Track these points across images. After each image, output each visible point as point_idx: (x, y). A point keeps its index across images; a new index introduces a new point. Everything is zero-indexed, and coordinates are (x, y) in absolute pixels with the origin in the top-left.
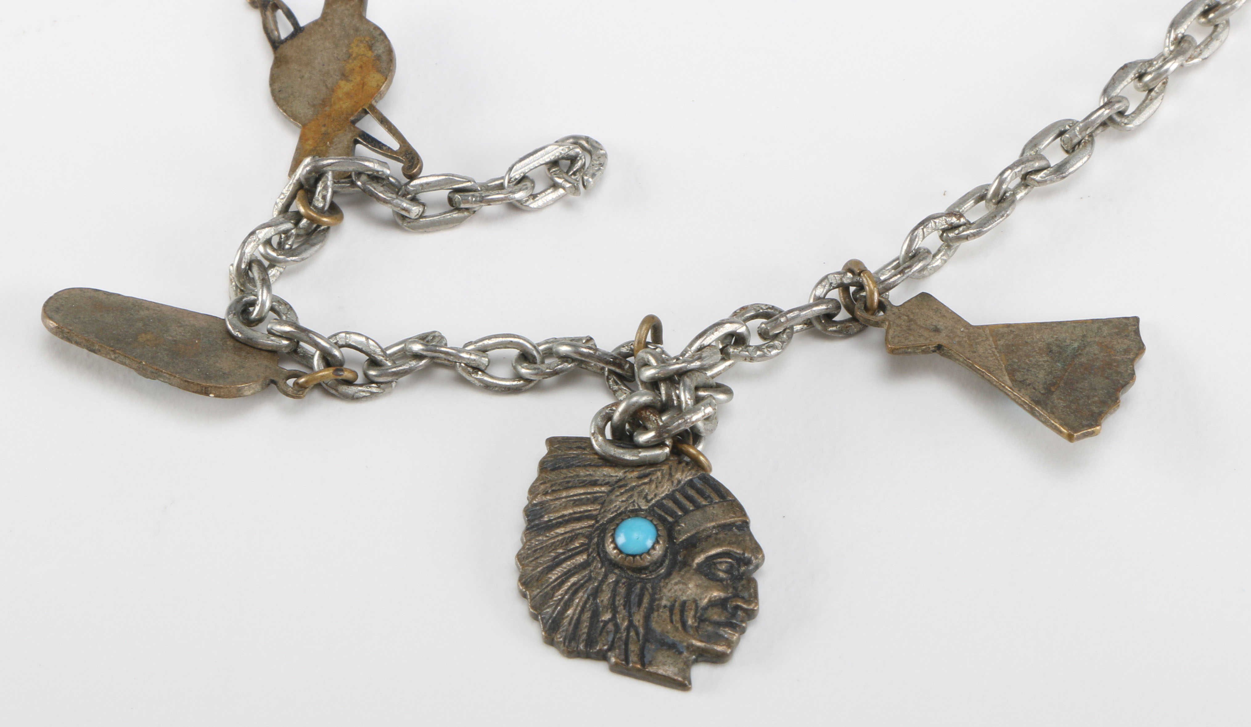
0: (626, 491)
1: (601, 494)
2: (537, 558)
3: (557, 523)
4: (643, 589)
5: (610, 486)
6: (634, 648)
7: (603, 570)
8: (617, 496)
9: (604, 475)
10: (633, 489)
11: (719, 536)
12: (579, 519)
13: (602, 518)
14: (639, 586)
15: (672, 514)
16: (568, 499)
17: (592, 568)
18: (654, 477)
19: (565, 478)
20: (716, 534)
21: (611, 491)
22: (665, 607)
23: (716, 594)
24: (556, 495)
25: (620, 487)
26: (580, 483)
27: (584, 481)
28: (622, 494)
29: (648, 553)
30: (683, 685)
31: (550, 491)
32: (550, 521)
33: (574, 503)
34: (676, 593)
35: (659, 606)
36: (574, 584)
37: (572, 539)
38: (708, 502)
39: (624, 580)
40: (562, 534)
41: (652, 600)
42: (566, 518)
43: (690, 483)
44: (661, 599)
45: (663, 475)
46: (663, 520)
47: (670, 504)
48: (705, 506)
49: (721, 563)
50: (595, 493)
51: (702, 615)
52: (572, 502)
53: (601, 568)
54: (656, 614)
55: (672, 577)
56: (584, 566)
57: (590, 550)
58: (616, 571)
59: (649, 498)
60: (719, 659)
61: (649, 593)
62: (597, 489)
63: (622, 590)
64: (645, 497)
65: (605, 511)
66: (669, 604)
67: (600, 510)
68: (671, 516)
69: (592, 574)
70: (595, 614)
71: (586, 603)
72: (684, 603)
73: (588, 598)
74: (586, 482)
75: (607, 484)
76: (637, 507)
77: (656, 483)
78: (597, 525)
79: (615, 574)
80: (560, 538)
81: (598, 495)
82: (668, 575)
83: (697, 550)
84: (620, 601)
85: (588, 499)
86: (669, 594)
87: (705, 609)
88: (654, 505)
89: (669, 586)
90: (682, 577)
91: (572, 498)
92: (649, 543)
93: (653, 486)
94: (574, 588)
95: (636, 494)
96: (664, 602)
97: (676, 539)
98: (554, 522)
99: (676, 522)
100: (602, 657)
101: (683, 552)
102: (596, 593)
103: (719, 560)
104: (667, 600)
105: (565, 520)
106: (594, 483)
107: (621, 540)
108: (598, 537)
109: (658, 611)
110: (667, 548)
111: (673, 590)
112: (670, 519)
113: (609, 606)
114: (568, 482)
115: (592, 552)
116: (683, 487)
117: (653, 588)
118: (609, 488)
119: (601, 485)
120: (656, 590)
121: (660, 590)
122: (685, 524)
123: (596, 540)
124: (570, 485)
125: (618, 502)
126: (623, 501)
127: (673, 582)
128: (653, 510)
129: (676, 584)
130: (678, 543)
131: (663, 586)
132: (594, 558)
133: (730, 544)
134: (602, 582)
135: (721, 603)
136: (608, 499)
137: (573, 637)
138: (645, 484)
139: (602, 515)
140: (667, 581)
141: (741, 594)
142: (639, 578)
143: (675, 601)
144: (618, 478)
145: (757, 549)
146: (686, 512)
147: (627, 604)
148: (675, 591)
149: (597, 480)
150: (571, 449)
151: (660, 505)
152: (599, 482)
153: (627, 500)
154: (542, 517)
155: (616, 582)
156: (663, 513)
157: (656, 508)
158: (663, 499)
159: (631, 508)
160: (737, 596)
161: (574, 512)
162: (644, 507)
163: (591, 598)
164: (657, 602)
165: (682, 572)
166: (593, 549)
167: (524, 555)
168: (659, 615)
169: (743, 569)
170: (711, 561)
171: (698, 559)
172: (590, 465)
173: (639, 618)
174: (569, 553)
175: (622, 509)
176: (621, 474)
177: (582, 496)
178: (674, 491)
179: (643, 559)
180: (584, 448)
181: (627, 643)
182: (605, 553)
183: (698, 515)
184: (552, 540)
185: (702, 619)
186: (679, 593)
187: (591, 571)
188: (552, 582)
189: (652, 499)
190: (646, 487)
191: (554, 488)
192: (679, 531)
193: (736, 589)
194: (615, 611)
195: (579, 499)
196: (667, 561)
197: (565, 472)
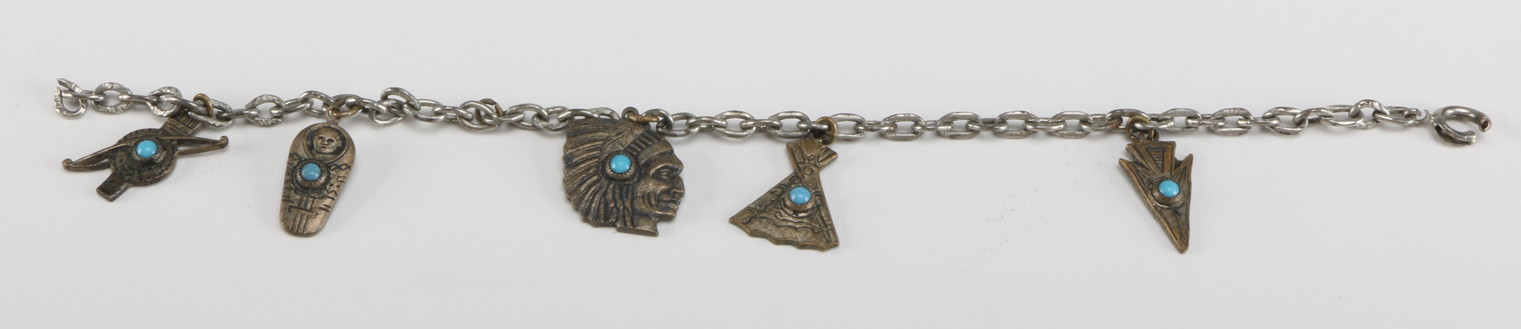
0: (612, 142)
2: (573, 181)
3: (580, 162)
4: (628, 190)
6: (627, 219)
7: (607, 182)
8: (608, 145)
9: (600, 136)
10: (614, 141)
11: (660, 159)
12: (591, 159)
13: (602, 157)
14: (625, 188)
15: (636, 151)
17: (601, 182)
18: (624, 134)
19: (581, 139)
20: (659, 158)
21: (604, 144)
22: (640, 197)
23: (663, 187)
24: (578, 149)
25: (609, 141)
26: (589, 142)
27: (590, 140)
28: (610, 144)
29: (628, 171)
30: (654, 233)
31: (573, 149)
32: (577, 161)
33: (587, 152)
35: (637, 197)
36: (593, 191)
37: (589, 169)
38: (652, 143)
39: (617, 186)
40: (583, 167)
41: (633, 194)
42: (585, 159)
43: (642, 135)
44: (637, 193)
45: (628, 133)
46: (632, 154)
47: (634, 146)
48: (651, 145)
49: (663, 172)
51: (658, 199)
53: (606, 181)
54: (636, 201)
55: (641, 182)
56: (597, 181)
57: (599, 173)
58: (613, 182)
59: (623, 144)
60: (669, 219)
61: (631, 191)
62: (597, 143)
63: (617, 191)
64: (621, 144)
65: (603, 154)
66: (641, 195)
67: (600, 153)
68: (635, 152)
70: (606, 205)
71: (601, 200)
72: (649, 194)
73: (601, 197)
74: (592, 141)
75: (602, 140)
76: (618, 150)
77: (626, 137)
78: (601, 161)
79: (613, 184)
80: (583, 169)
81: (598, 146)
82: (639, 181)
83: (651, 167)
84: (617, 197)
85: (593, 149)
86: (641, 190)
87: (659, 195)
88: (626, 148)
89: (640, 186)
90: (646, 181)
91: (585, 149)
92: (627, 167)
93: (624, 138)
94: (594, 193)
95: (617, 144)
96: (639, 195)
97: (640, 163)
99: (638, 154)
100: (613, 225)
101: (644, 169)
102: (605, 194)
103: (663, 170)
104: (640, 193)
105: (584, 161)
106: (595, 140)
107: (613, 166)
108: (602, 166)
109: (636, 199)
110: (636, 168)
111: (642, 188)
112: (635, 153)
113: (612, 200)
114: (582, 141)
115: (600, 175)
116: (639, 137)
117: (633, 188)
118: (603, 142)
119: (599, 141)
120: (634, 189)
121: (636, 189)
122: (643, 155)
123: (600, 168)
124: (584, 142)
125: (609, 148)
126: (611, 148)
127: (642, 184)
128: (626, 150)
129: (643, 185)
130: (641, 165)
131: (637, 187)
132: (601, 177)
133: (666, 162)
134: (607, 189)
136: (603, 147)
137: (597, 217)
138: (620, 138)
140: (638, 184)
141: (676, 186)
142: (624, 184)
143: (644, 193)
144: (607, 137)
145: (680, 163)
146: (642, 149)
147: (621, 198)
148: (644, 188)
149: (596, 139)
150: (581, 125)
151: (629, 147)
153: (613, 147)
154: (572, 160)
155: (614, 188)
156: (631, 151)
157: (627, 149)
158: (630, 144)
159: (615, 150)
160: (674, 187)
161: (588, 156)
162: (621, 149)
163: (603, 197)
164: (635, 195)
165: (645, 179)
166: (600, 173)
167: (566, 181)
168: (637, 201)
169: (674, 173)
170: (658, 172)
171: (652, 172)
172: (592, 132)
173: (628, 204)
174: (589, 176)
175: (611, 151)
176: (607, 134)
177: (591, 148)
178: (635, 140)
179: (625, 175)
180: (588, 124)
181: (624, 217)
182: (607, 174)
183: (648, 149)
184: (579, 171)
185: (659, 201)
186: (645, 189)
187: (601, 184)
188: (582, 192)
189: (625, 145)
190: (621, 139)
191: (576, 145)
192: (641, 158)
193: (672, 183)
194: (616, 202)
195: (589, 149)
196: (637, 174)
197: (580, 136)
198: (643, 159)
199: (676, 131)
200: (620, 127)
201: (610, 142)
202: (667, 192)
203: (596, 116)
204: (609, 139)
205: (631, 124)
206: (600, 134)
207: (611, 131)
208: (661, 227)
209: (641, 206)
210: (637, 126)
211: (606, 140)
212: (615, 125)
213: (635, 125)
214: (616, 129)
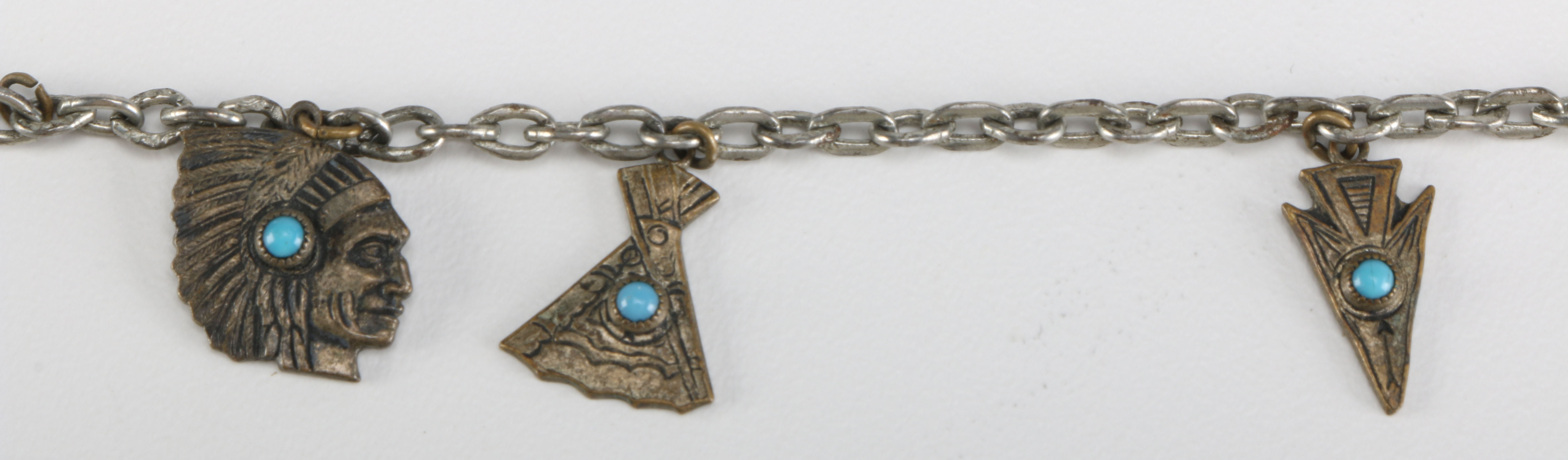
0: (267, 183)
1: (243, 190)
2: (191, 267)
3: (206, 226)
4: (299, 286)
5: (251, 180)
6: (300, 349)
7: (258, 271)
8: (259, 190)
9: (243, 169)
10: (272, 179)
11: (364, 219)
12: (225, 219)
13: (248, 215)
14: (294, 283)
15: (315, 201)
16: (212, 199)
17: (246, 270)
18: (291, 164)
19: (206, 176)
20: (361, 217)
21: (252, 185)
22: (323, 301)
23: (370, 279)
24: (200, 196)
25: (261, 179)
26: (221, 180)
27: (224, 178)
28: (263, 187)
29: (298, 253)
30: (352, 378)
31: (193, 193)
32: (198, 224)
33: (218, 203)
34: (332, 286)
35: (317, 301)
36: (232, 289)
37: (224, 239)
38: (348, 184)
39: (279, 279)
40: (212, 238)
41: (310, 296)
42: (214, 219)
43: (328, 166)
44: (317, 294)
45: (299, 161)
46: (305, 210)
47: (312, 191)
48: (345, 189)
49: (369, 247)
50: (237, 189)
51: (360, 306)
52: (216, 202)
53: (255, 269)
54: (315, 311)
55: (325, 269)
56: (239, 267)
57: (242, 251)
58: (270, 271)
59: (290, 187)
60: (383, 345)
61: (306, 289)
62: (238, 184)
63: (279, 291)
64: (286, 188)
65: (249, 208)
66: (326, 298)
67: (245, 206)
68: (314, 204)
69: (248, 276)
70: (257, 318)
71: (246, 307)
72: (340, 295)
73: (248, 303)
74: (227, 179)
75: (247, 177)
76: (279, 199)
77: (294, 171)
78: (244, 223)
79: (270, 273)
80: (211, 241)
81: (240, 190)
82: (321, 267)
83: (344, 237)
84: (279, 301)
85: (231, 196)
86: (325, 288)
87: (362, 298)
88: (296, 195)
89: (324, 280)
90: (335, 268)
91: (215, 198)
92: (298, 241)
93: (292, 174)
94: (232, 294)
95: (277, 187)
96: (321, 297)
97: (322, 227)
98: (202, 225)
99: (320, 210)
100: (272, 358)
101: (331, 241)
102: (254, 294)
103: (367, 245)
104: (324, 294)
105: (212, 222)
106: (234, 178)
107: (270, 239)
108: (248, 236)
109: (317, 306)
110: (316, 239)
111: (328, 284)
112: (313, 207)
113: (269, 310)
114: (209, 181)
115: (244, 253)
116: (321, 172)
117: (309, 283)
118: (250, 182)
119: (242, 180)
120: (312, 284)
121: (316, 284)
122: (329, 211)
123: (245, 240)
124: (211, 183)
125: (262, 196)
126: (265, 195)
127: (327, 274)
128: (296, 200)
129: (330, 276)
130: (325, 232)
131: (318, 280)
132: (247, 259)
133: (377, 226)
134: (258, 284)
135: (377, 290)
136: (250, 194)
137: (240, 344)
138: (283, 173)
139: (247, 212)
140: (321, 273)
141: (394, 278)
142: (293, 274)
143: (331, 294)
144: (257, 170)
145: (402, 225)
146: (328, 197)
147: (286, 304)
148: (330, 284)
149: (236, 175)
150: (206, 143)
151: (302, 193)
152: (239, 177)
153: (269, 193)
154: (190, 221)
155: (273, 282)
156: (305, 202)
157: (298, 198)
158: (304, 186)
159: (274, 201)
160: (389, 281)
161: (221, 213)
162: (286, 198)
163: (251, 302)
164: (314, 298)
165: (334, 264)
166: (245, 250)
167: (179, 264)
168: (318, 312)
169: (391, 250)
170: (359, 247)
171: (349, 245)
172: (228, 160)
173: (300, 316)
174: (223, 257)
175: (266, 203)
176: (259, 166)
177: (225, 194)
178: (313, 177)
179: (293, 260)
180: (219, 142)
181: (292, 345)
182: (255, 252)
183: (340, 199)
184: (203, 246)
185: (360, 310)
186: (334, 286)
187: (246, 274)
188: (211, 291)
189: (293, 189)
190: (285, 177)
191: (197, 188)
192: (324, 219)
193: (387, 273)
194: (275, 313)
195: (224, 198)
196: (318, 254)
197: (204, 169)
198: (331, 214)
199: (396, 149)
200: (283, 150)
201: (263, 182)
202: (375, 290)
203: (236, 119)
204: (261, 175)
205: (305, 142)
206: (244, 163)
207: (266, 157)
208: (367, 360)
209: (326, 317)
210: (318, 147)
211: (257, 177)
212: (273, 143)
213: (314, 145)
214: (275, 154)
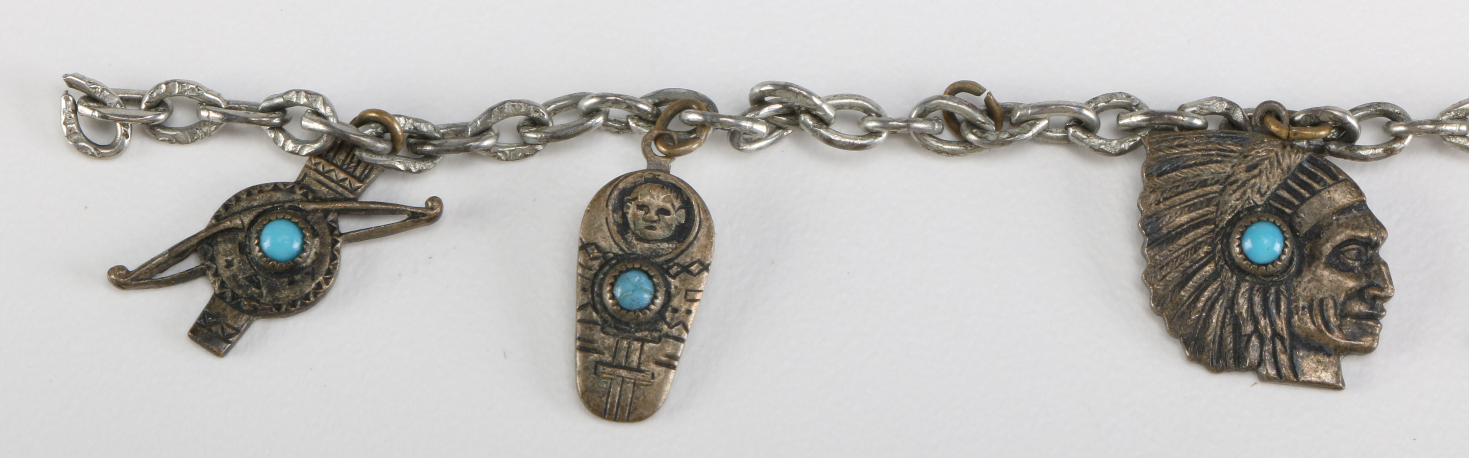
0: (1239, 188)
1: (1214, 195)
2: (1165, 276)
3: (1177, 234)
4: (1278, 293)
5: (1221, 185)
6: (1283, 358)
7: (1235, 278)
8: (1231, 195)
9: (1212, 173)
10: (1244, 184)
11: (1340, 222)
12: (1198, 226)
13: (1221, 221)
14: (1273, 290)
15: (1290, 204)
16: (1182, 206)
17: (1222, 278)
18: (1262, 167)
19: (1174, 182)
20: (1337, 220)
21: (1223, 190)
22: (1303, 308)
23: (1351, 284)
24: (1169, 203)
25: (1232, 184)
26: (1190, 186)
27: (1194, 183)
28: (1234, 192)
29: (1279, 258)
30: (1337, 386)
31: (1161, 200)
32: (1169, 232)
33: (1189, 210)
34: (1312, 292)
35: (1297, 308)
36: (1209, 299)
37: (1196, 248)
38: (1322, 186)
39: (1257, 287)
40: (1184, 246)
41: (1289, 303)
42: (1185, 227)
43: (1300, 168)
44: (1297, 300)
45: (1271, 164)
46: (1280, 214)
47: (1285, 194)
48: (1320, 191)
49: (1348, 250)
50: (1208, 194)
51: (1341, 311)
52: (1187, 209)
53: (1232, 277)
54: (1296, 317)
55: (1303, 275)
56: (1215, 275)
57: (1217, 259)
58: (1248, 278)
59: (1263, 191)
60: (1366, 351)
61: (1284, 296)
62: (1208, 189)
63: (1257, 299)
64: (1259, 192)
65: (1222, 214)
66: (1306, 304)
67: (1217, 212)
68: (1289, 207)
69: (1224, 285)
70: (1237, 328)
71: (1224, 317)
72: (1322, 301)
73: (1226, 312)
74: (1196, 184)
75: (1216, 183)
76: (1252, 204)
77: (1266, 174)
78: (1217, 230)
79: (1247, 281)
80: (1184, 250)
81: (1210, 196)
82: (1299, 272)
83: (1322, 241)
84: (1258, 309)
85: (1202, 202)
86: (1305, 294)
87: (1344, 303)
88: (1269, 199)
89: (1303, 285)
90: (1314, 273)
91: (1185, 204)
92: (1278, 246)
93: (1264, 177)
94: (1209, 303)
95: (1249, 191)
96: (1301, 303)
97: (1300, 231)
98: (1173, 233)
99: (1295, 213)
100: (1253, 368)
101: (1308, 245)
102: (1232, 303)
103: (1346, 248)
104: (1303, 301)
105: (1183, 230)
106: (1204, 184)
107: (1247, 245)
108: (1221, 243)
109: (1297, 314)
110: (1294, 245)
111: (1307, 289)
112: (1288, 210)
113: (1249, 318)
114: (1178, 187)
115: (1219, 261)
116: (1293, 174)
117: (1287, 290)
118: (1221, 187)
119: (1212, 185)
120: (1291, 291)
121: (1295, 291)
122: (1304, 215)
123: (1220, 247)
124: (1180, 189)
125: (1233, 201)
126: (1237, 200)
127: (1306, 279)
128: (1270, 204)
129: (1309, 282)
130: (1301, 236)
131: (1297, 286)
132: (1222, 267)
133: (1354, 228)
134: (1236, 292)
135: (1359, 294)
136: (1221, 200)
137: (1219, 355)
138: (1255, 177)
139: (1220, 218)
140: (1299, 279)
141: (1376, 282)
142: (1273, 281)
143: (1312, 301)
144: (1227, 174)
145: (1379, 226)
146: (1303, 200)
147: (1266, 312)
148: (1310, 290)
149: (1206, 180)
150: (1171, 148)
151: (1275, 196)
152: (1209, 182)
153: (1241, 197)
154: (1161, 229)
155: (1251, 290)
156: (1280, 206)
157: (1271, 202)
158: (1277, 189)
159: (1247, 206)
160: (1371, 285)
161: (1192, 220)
162: (1259, 203)
163: (1229, 311)
164: (1294, 305)
165: (1313, 268)
166: (1221, 258)
167: (1149, 275)
168: (1299, 319)
169: (1371, 252)
170: (1338, 250)
171: (1327, 249)
172: (1196, 165)
173: (1281, 324)
174: (1197, 265)
175: (1239, 208)
176: (1229, 170)
177: (1196, 201)
178: (1285, 180)
179: (1274, 266)
180: (1185, 146)
181: (1274, 355)
182: (1233, 259)
183: (1315, 201)
184: (1175, 254)
185: (1343, 315)
186: (1314, 292)
187: (1223, 282)
188: (1186, 301)
189: (1266, 192)
190: (1257, 180)
191: (1165, 195)
192: (1300, 223)
193: (1367, 274)
194: (1256, 322)
195: (1195, 204)
196: (1296, 261)
197: (1172, 175)
198: (1307, 217)
200: (1253, 153)
201: (1234, 187)
203: (1198, 122)
204: (1232, 179)
205: (1276, 143)
206: (1213, 168)
207: (1235, 161)
209: (1308, 327)
210: (1289, 148)
211: (1228, 182)
212: (1241, 146)
213: (1284, 147)
214: (1245, 157)
